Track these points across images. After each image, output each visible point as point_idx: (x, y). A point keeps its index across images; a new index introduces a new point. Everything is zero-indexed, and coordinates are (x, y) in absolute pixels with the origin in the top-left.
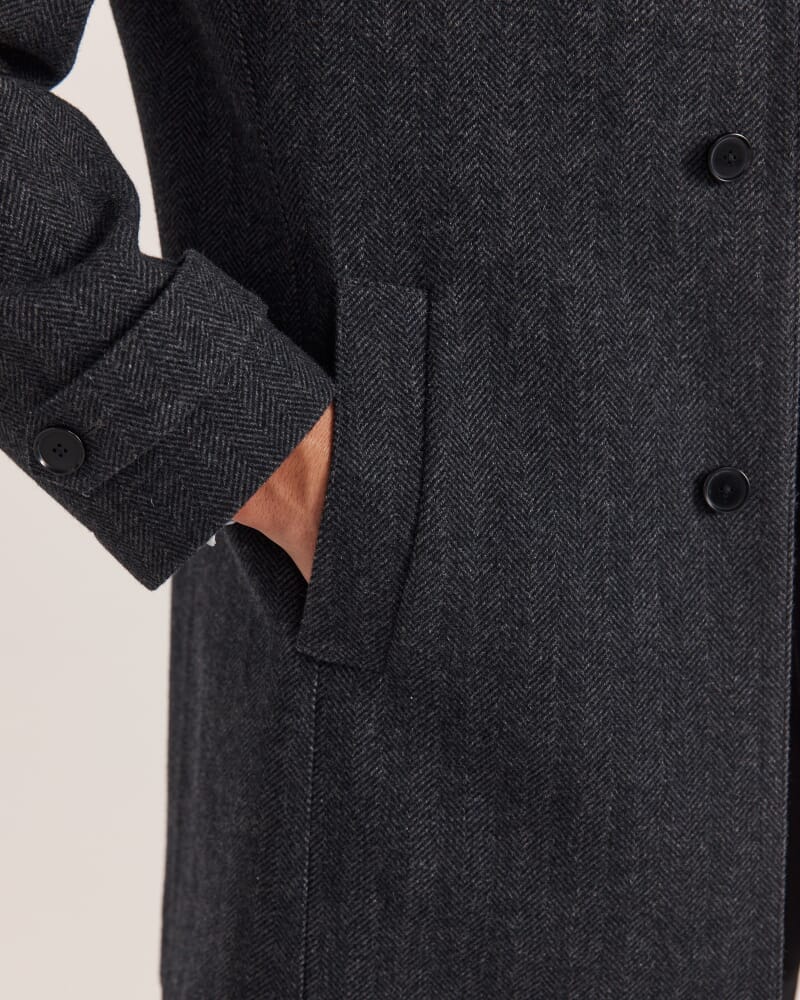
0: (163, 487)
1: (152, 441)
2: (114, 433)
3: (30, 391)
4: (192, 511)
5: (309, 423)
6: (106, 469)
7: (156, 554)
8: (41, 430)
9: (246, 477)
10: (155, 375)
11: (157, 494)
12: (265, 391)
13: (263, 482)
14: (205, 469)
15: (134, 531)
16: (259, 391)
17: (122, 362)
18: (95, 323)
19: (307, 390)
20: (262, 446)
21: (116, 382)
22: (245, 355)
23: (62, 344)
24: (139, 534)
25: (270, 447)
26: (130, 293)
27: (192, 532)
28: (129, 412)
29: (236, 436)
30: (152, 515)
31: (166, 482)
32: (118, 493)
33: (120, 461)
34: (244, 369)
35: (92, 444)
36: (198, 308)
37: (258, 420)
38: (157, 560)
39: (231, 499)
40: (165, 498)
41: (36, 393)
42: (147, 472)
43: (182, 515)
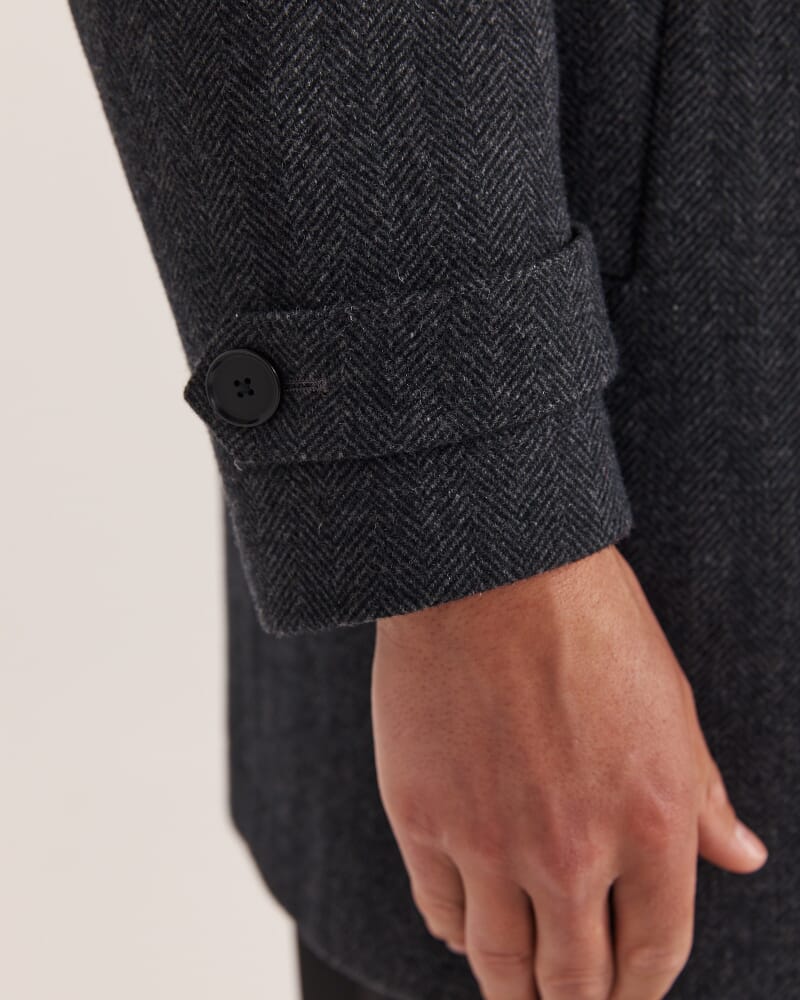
0: (346, 517)
1: (375, 450)
2: (332, 409)
3: (247, 289)
4: (363, 572)
5: (579, 552)
6: (289, 448)
7: (286, 594)
8: (237, 347)
9: (462, 571)
10: (435, 367)
11: (332, 522)
12: (553, 475)
13: (480, 590)
14: (416, 526)
15: (275, 548)
16: (546, 471)
17: (405, 323)
18: (397, 250)
19: (600, 507)
20: (507, 542)
21: (381, 345)
22: (556, 414)
23: (338, 251)
24: (279, 557)
25: (517, 550)
26: (465, 239)
27: (347, 598)
28: (370, 393)
29: (483, 508)
30: (309, 544)
31: (354, 513)
32: (283, 490)
33: (315, 450)
34: (545, 430)
35: (291, 405)
36: (544, 317)
37: (522, 506)
38: (284, 604)
39: (425, 588)
40: (339, 533)
41: (253, 297)
42: (338, 484)
43: (348, 569)
